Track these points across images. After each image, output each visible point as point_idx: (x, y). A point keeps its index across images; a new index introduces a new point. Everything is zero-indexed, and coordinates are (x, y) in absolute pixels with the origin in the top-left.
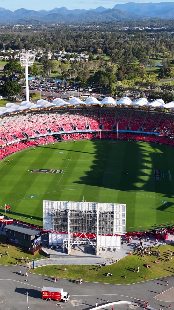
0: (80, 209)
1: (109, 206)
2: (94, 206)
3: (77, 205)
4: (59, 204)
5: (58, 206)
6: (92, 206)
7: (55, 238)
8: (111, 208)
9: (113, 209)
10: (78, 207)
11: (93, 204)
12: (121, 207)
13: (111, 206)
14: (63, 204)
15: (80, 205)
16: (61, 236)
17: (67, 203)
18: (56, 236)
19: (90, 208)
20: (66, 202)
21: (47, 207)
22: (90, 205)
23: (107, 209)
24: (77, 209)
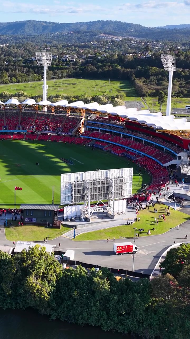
0: (94, 178)
1: (119, 172)
2: (106, 172)
3: (91, 175)
4: (76, 176)
5: (75, 178)
6: (104, 174)
7: (70, 210)
8: (121, 174)
9: (122, 174)
10: (92, 176)
11: (105, 172)
12: (128, 171)
13: (121, 172)
14: (79, 175)
15: (94, 174)
16: (76, 208)
17: (83, 174)
18: (71, 209)
19: (102, 176)
20: (82, 172)
21: (65, 181)
22: (102, 173)
23: (117, 175)
24: (91, 179)
